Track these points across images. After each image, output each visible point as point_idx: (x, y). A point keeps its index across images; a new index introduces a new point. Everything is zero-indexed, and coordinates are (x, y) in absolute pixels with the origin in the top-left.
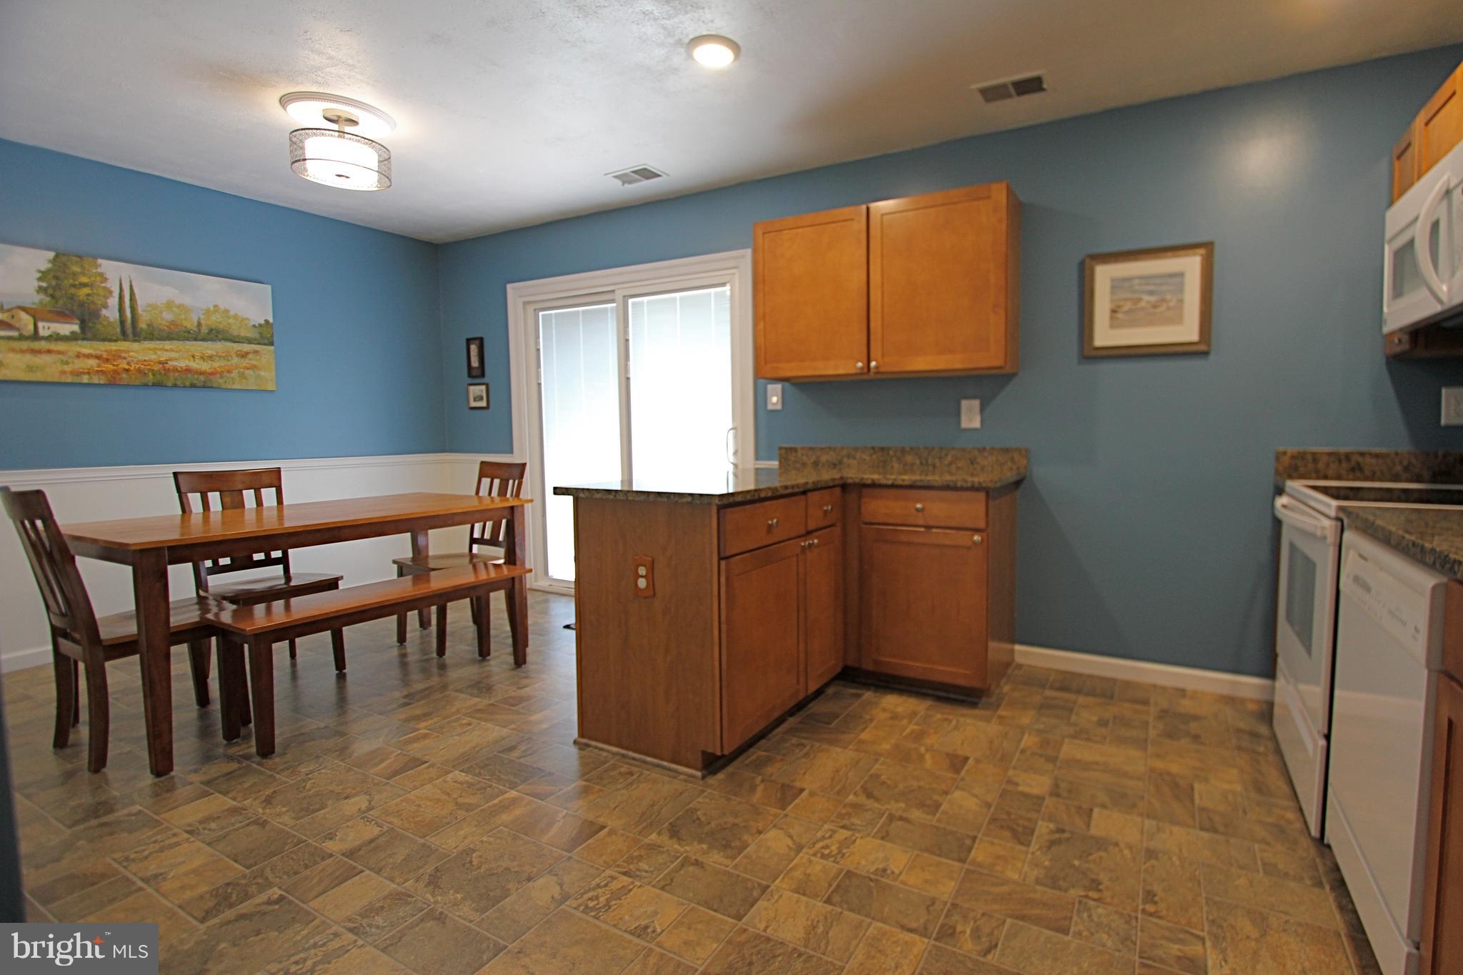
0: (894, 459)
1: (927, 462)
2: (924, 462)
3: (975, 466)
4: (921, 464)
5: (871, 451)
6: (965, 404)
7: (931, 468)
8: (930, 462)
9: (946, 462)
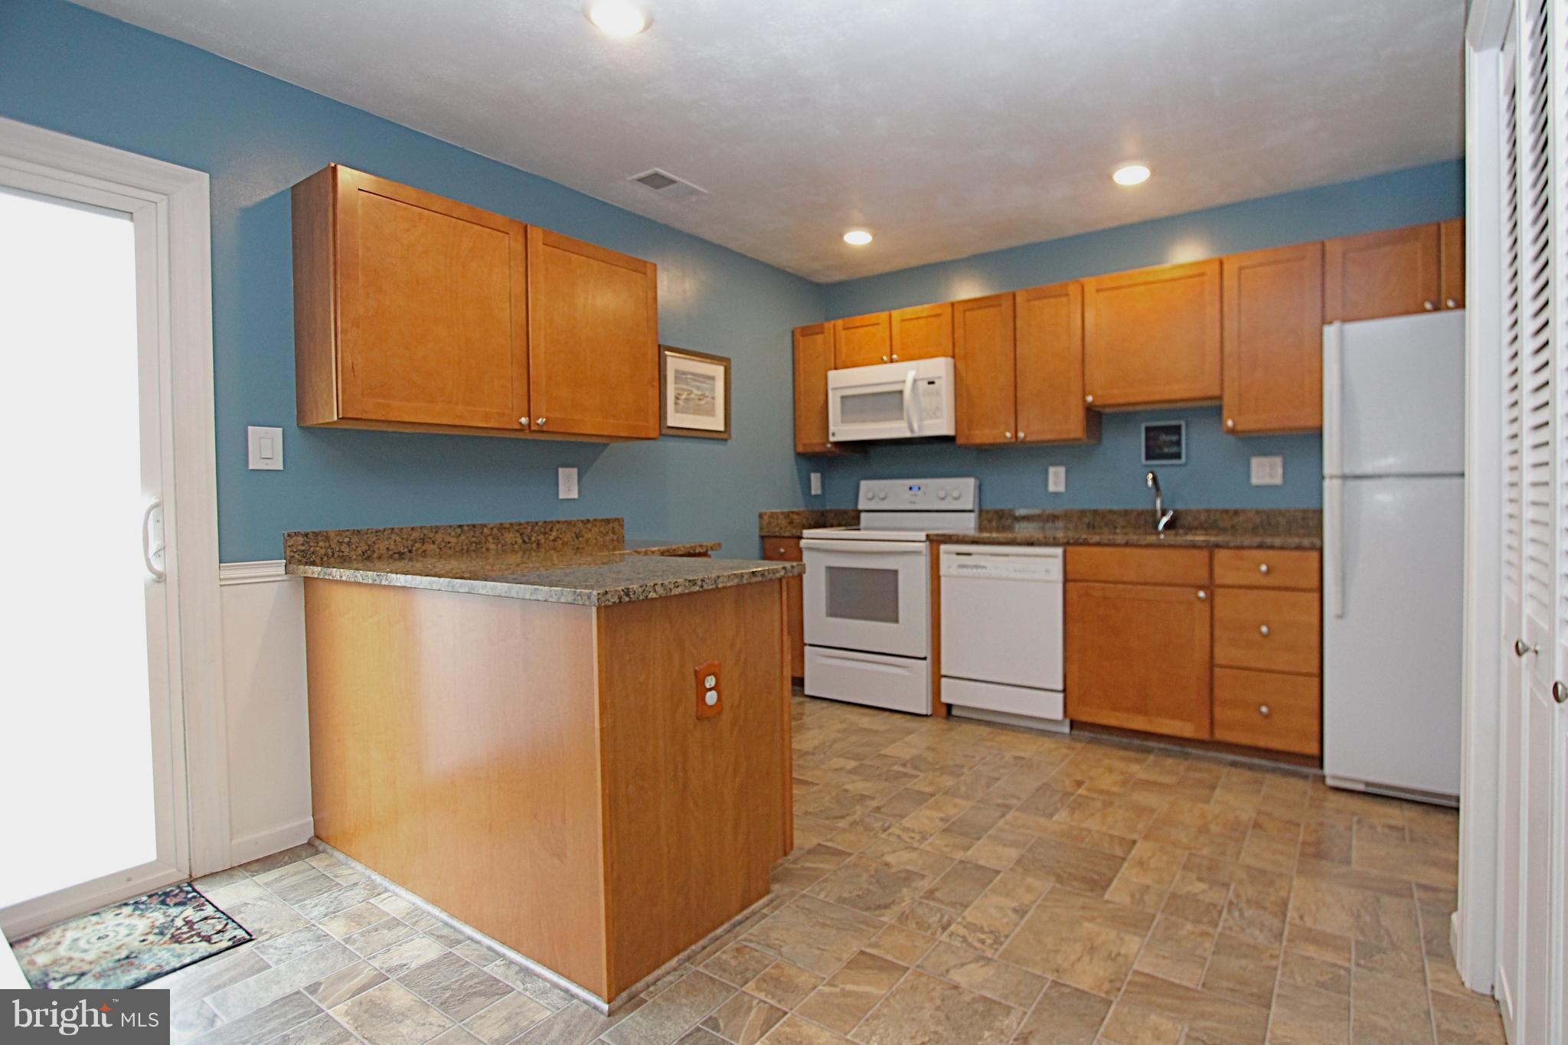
0: (490, 539)
1: (530, 539)
2: (526, 539)
3: (581, 539)
4: (524, 541)
5: (459, 531)
6: (562, 472)
7: (535, 545)
8: (533, 539)
9: (551, 538)
